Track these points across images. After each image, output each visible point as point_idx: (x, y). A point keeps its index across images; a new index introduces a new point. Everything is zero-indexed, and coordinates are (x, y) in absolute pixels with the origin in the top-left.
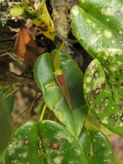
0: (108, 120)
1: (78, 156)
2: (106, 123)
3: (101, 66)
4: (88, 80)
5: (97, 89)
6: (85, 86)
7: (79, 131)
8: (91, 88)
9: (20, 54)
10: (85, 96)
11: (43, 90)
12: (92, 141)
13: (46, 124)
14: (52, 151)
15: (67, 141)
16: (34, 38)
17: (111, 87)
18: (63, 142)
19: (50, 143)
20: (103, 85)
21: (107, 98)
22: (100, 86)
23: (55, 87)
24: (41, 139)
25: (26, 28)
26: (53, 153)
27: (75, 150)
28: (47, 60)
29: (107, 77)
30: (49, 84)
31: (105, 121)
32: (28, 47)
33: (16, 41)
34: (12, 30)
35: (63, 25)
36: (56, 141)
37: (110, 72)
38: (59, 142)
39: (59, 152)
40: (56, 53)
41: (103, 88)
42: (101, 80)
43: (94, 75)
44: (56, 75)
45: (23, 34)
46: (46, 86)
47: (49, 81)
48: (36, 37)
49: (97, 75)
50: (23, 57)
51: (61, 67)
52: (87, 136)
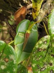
0: (35, 66)
1: (13, 72)
2: (34, 67)
3: (49, 40)
4: (41, 42)
5: (41, 49)
6: (37, 44)
7: (19, 62)
8: (39, 47)
9: (16, 17)
10: (34, 48)
11: (17, 34)
12: (21, 70)
13: (10, 47)
14: (3, 61)
15: (13, 61)
16: (26, 14)
17: (47, 53)
18: (11, 60)
19: (5, 57)
20: (45, 49)
21: (42, 56)
22: (43, 49)
23: (23, 37)
24: (3, 52)
25: (26, 7)
26: (3, 62)
27: (14, 68)
28: (27, 23)
29: (48, 47)
30: (21, 34)
31: (34, 65)
32: (21, 16)
33: (19, 10)
34: (20, 5)
35: (41, 17)
36: (8, 58)
37: (51, 46)
38: (10, 59)
39: (6, 64)
40: (33, 23)
41: (44, 50)
42: (45, 46)
43: (44, 42)
44: (27, 32)
45: (23, 9)
46: (20, 33)
47: (22, 33)
48: (27, 14)
49: (45, 43)
50: (16, 19)
51: (31, 30)
52: (21, 67)
